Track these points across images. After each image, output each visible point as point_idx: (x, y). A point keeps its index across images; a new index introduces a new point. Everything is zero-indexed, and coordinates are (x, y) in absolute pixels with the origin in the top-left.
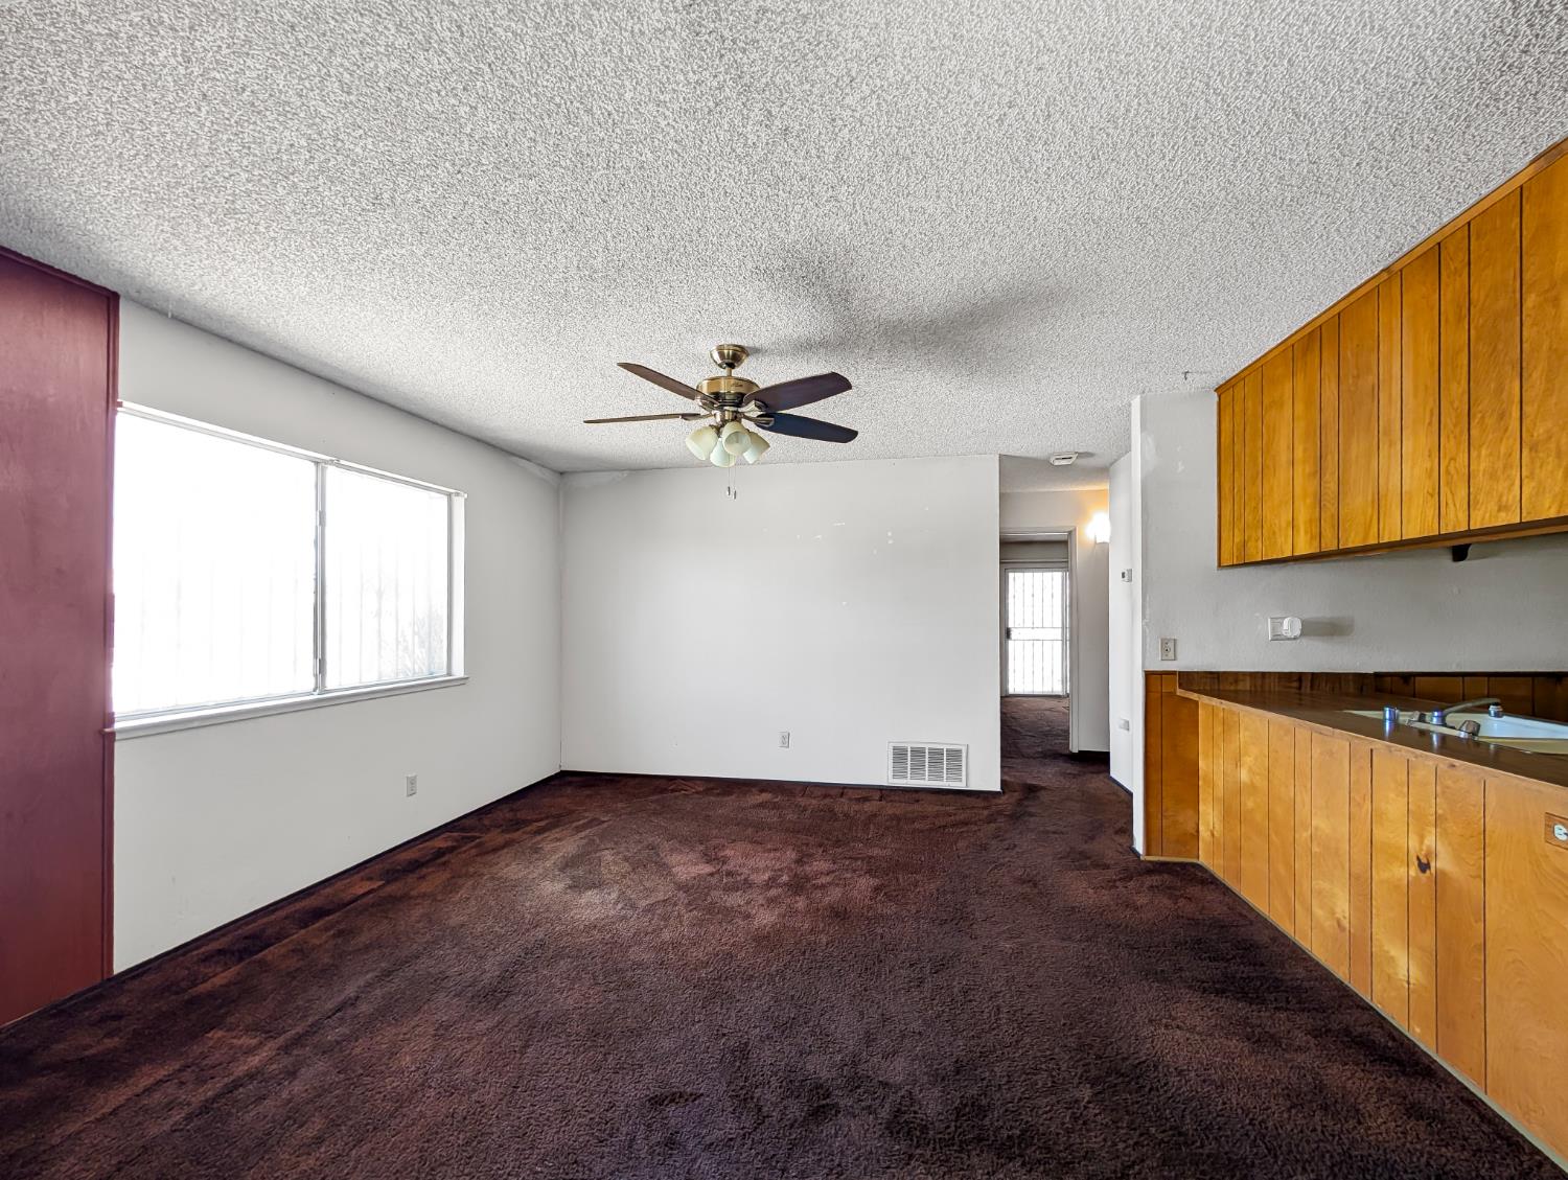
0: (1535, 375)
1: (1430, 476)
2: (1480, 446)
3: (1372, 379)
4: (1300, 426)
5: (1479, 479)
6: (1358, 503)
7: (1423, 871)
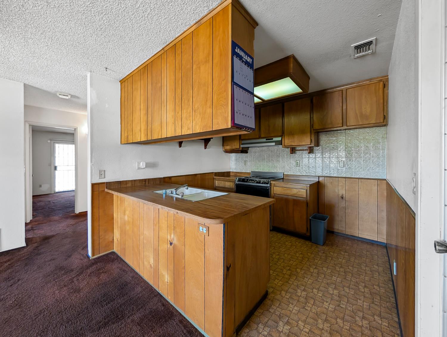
0: (195, 89)
1: (173, 117)
2: (184, 109)
3: (160, 85)
4: (142, 97)
5: (184, 119)
6: (156, 125)
7: (171, 245)
